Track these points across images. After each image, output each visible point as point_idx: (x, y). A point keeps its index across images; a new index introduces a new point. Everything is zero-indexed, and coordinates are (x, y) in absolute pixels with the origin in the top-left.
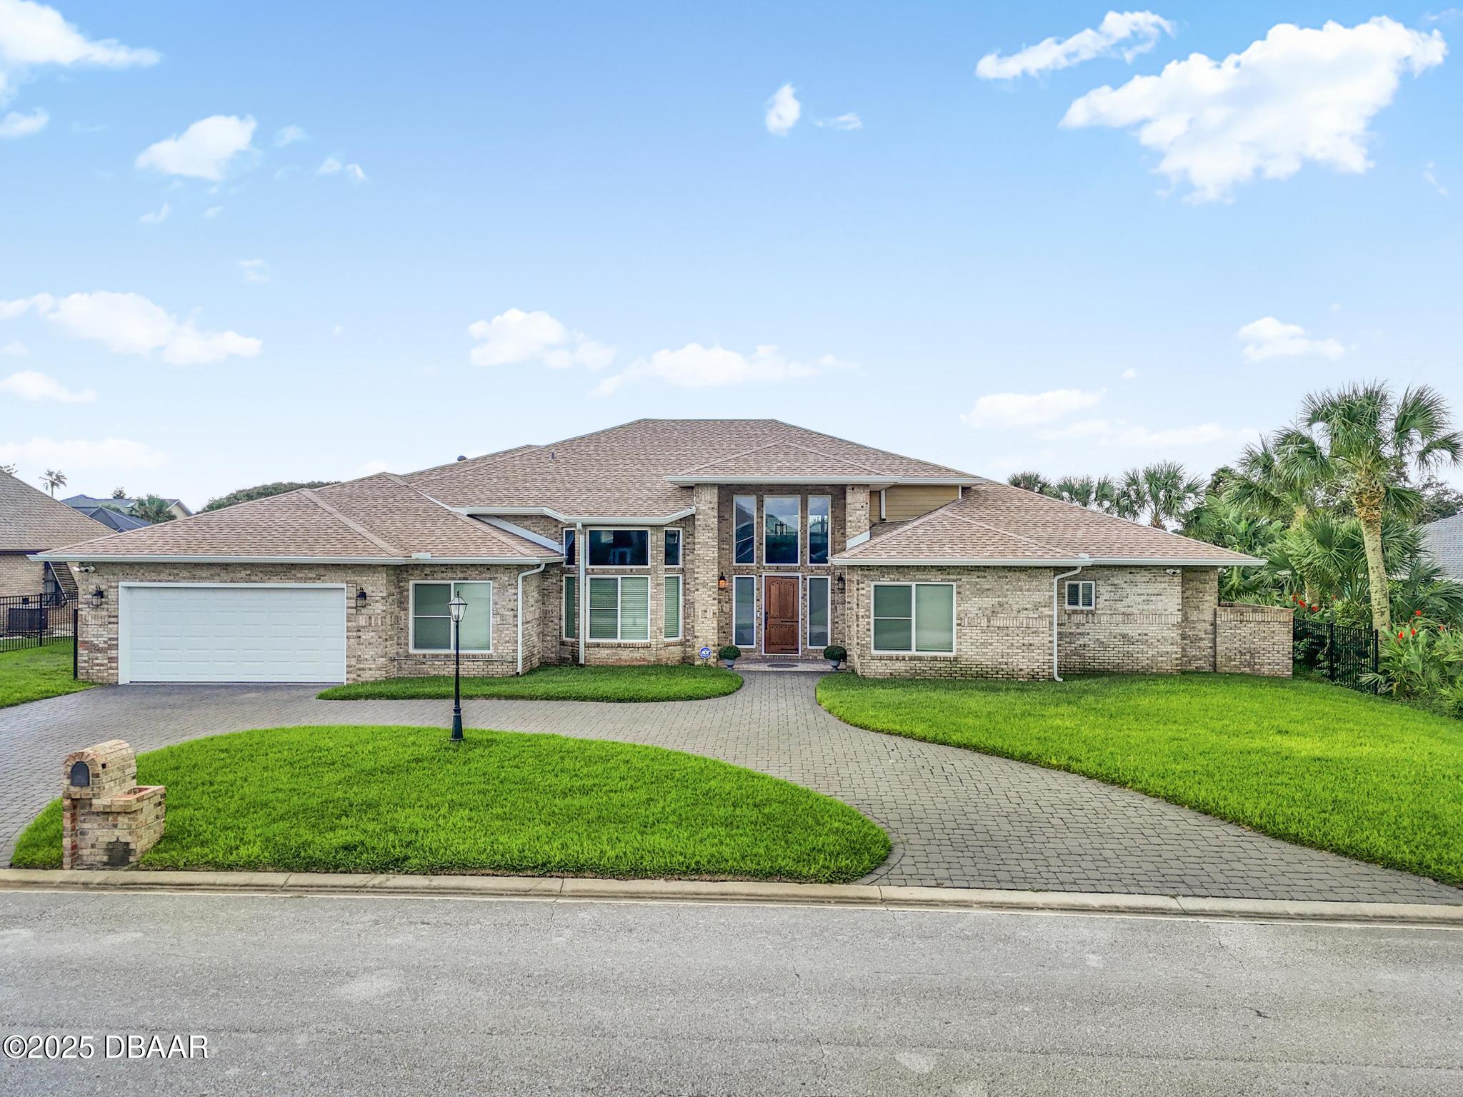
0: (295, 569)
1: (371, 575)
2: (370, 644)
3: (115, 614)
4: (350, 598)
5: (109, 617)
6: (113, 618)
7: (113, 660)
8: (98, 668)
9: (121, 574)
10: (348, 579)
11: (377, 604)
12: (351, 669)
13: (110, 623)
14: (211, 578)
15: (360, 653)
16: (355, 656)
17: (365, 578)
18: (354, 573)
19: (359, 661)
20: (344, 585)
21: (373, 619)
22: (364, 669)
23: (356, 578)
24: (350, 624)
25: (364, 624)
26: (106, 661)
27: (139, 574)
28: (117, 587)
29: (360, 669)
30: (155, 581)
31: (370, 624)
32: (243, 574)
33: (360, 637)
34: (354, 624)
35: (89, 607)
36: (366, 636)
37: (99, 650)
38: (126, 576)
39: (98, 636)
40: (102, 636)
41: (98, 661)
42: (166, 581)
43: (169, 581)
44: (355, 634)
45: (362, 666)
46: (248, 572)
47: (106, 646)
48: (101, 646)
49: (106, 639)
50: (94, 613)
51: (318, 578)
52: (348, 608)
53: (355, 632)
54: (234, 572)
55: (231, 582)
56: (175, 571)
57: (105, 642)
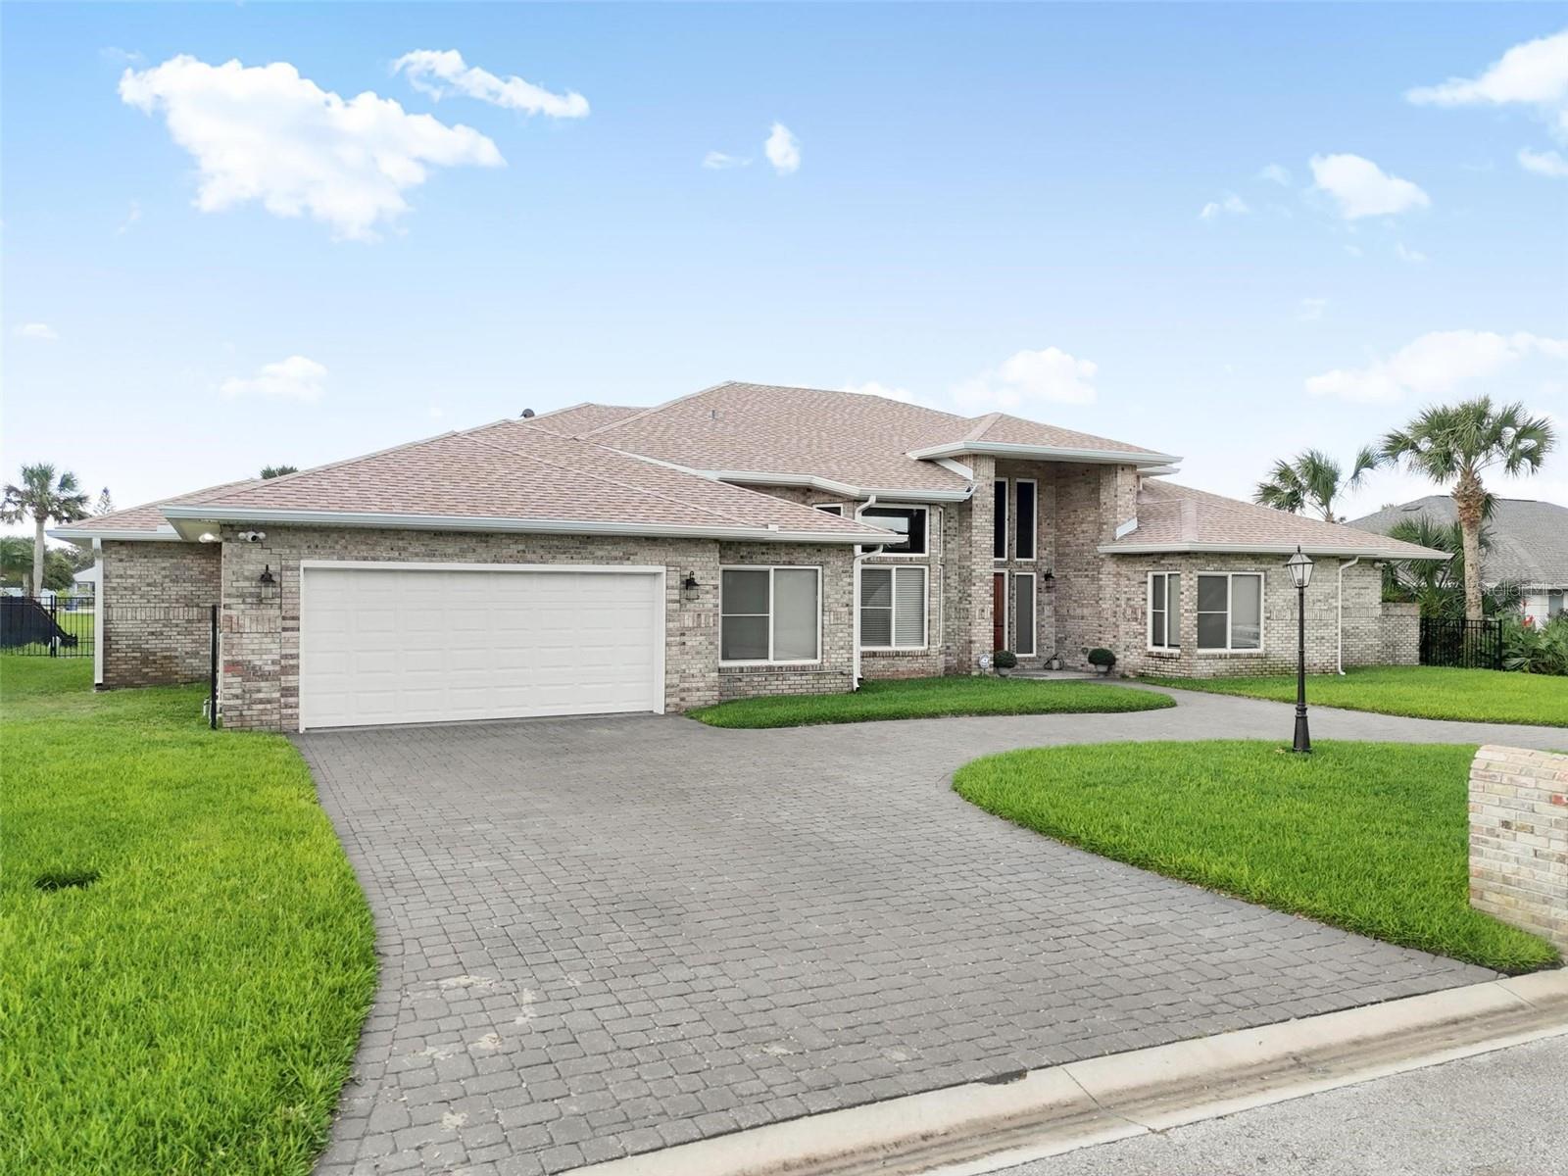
0: (592, 544)
1: (700, 554)
2: (698, 653)
3: (295, 613)
4: (673, 588)
5: (284, 618)
6: (291, 621)
7: (291, 691)
8: (261, 707)
9: (305, 547)
10: (667, 560)
11: (708, 596)
12: (672, 690)
13: (285, 629)
14: (462, 555)
15: (684, 667)
16: (677, 672)
17: (692, 559)
18: (675, 550)
19: (683, 679)
20: (662, 569)
21: (703, 617)
22: (689, 690)
23: (679, 559)
24: (671, 625)
25: (691, 625)
26: (277, 695)
27: (338, 547)
28: (298, 569)
29: (683, 690)
30: (366, 559)
31: (699, 626)
32: (514, 549)
33: (684, 643)
34: (677, 624)
35: (244, 602)
36: (692, 641)
37: (265, 677)
38: (314, 550)
39: (261, 652)
40: (270, 651)
41: (261, 696)
42: (384, 559)
43: (389, 559)
44: (678, 638)
45: (687, 685)
46: (521, 547)
47: (277, 668)
48: (267, 668)
49: (277, 657)
50: (254, 612)
51: (626, 557)
52: (669, 601)
53: (678, 637)
54: (499, 547)
55: (493, 562)
56: (400, 543)
57: (274, 662)
